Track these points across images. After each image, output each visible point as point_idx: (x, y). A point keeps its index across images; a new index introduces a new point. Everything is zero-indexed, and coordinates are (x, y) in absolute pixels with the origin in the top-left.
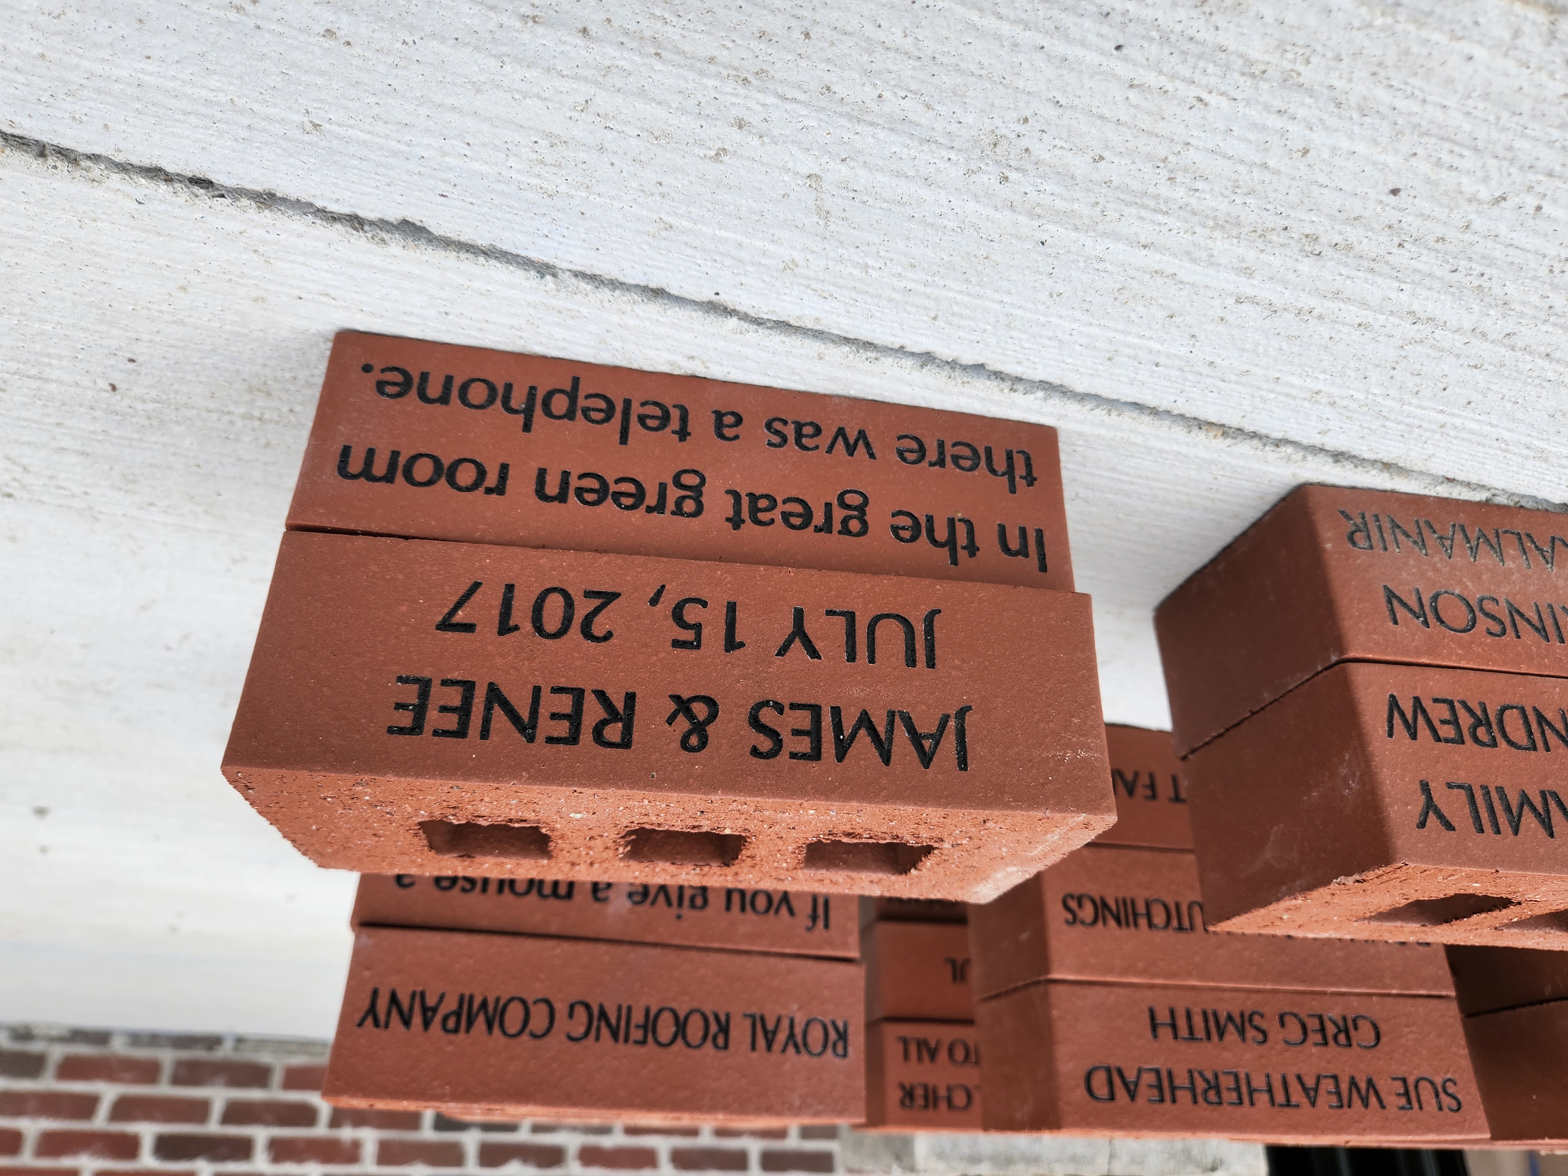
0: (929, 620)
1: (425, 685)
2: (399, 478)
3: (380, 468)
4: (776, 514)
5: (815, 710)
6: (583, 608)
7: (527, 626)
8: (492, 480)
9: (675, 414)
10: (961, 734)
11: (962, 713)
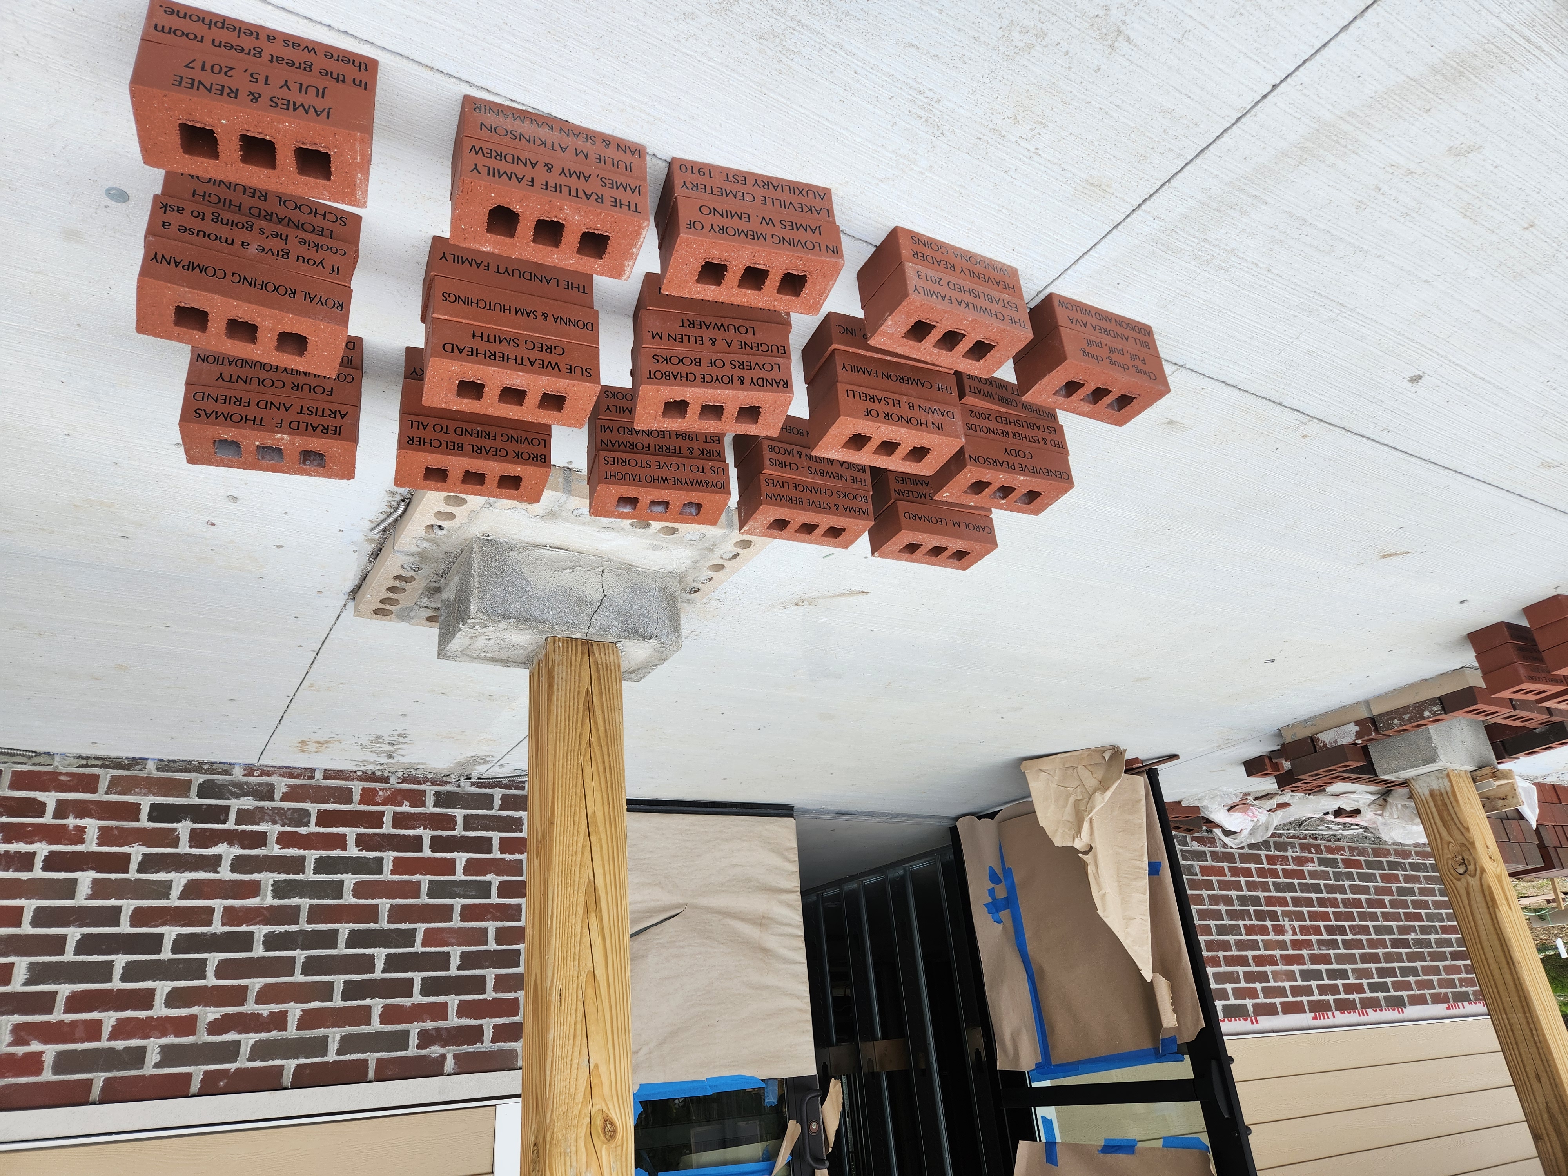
0: (324, 89)
1: (182, 78)
2: (172, 33)
3: (166, 30)
4: (284, 62)
5: (289, 101)
6: (224, 69)
7: (209, 71)
8: (199, 38)
9: (255, 34)
10: (328, 113)
11: (329, 109)
